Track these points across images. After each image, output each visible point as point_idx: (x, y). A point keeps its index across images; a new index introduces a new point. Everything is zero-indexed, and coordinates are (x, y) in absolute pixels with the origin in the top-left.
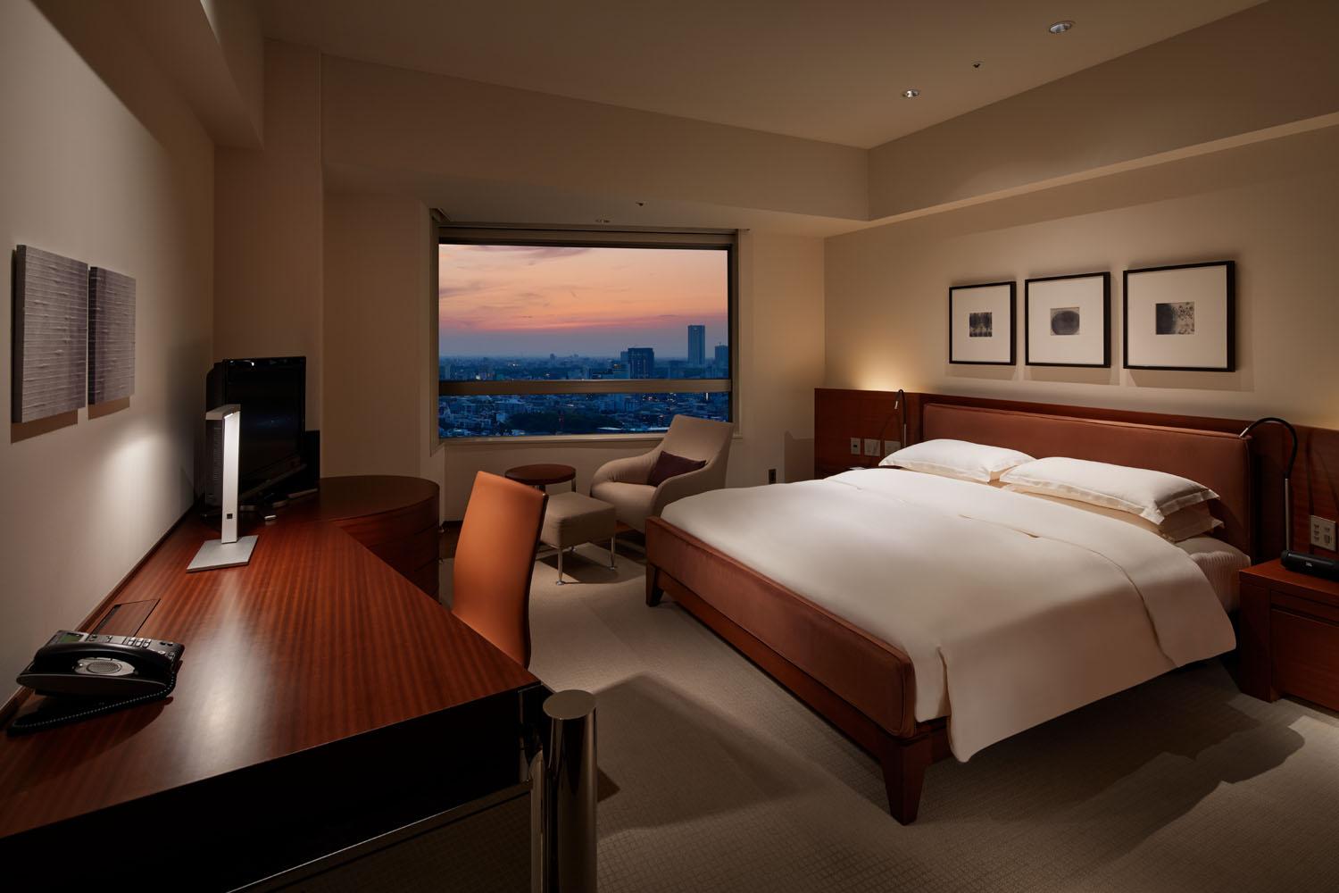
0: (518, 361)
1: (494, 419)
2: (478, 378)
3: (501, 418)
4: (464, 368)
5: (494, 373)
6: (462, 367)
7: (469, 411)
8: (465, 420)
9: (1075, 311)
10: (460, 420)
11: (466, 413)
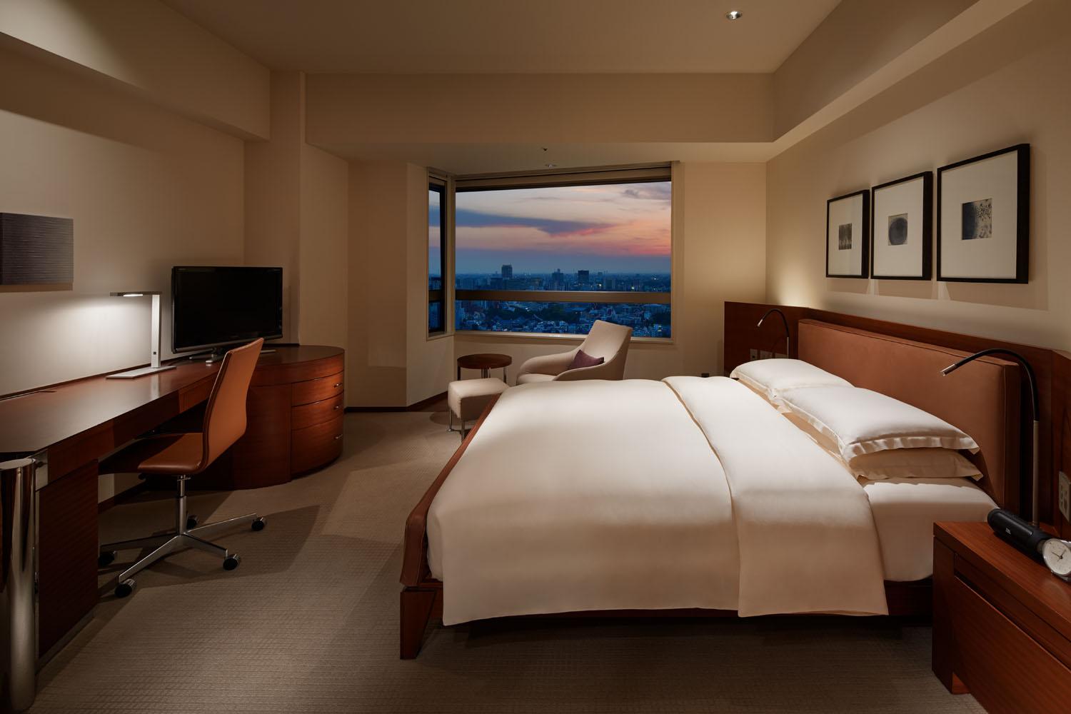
0: (657, 276)
1: (642, 316)
2: (633, 288)
3: (647, 316)
4: (624, 282)
5: (643, 285)
6: (623, 281)
7: (627, 312)
8: (624, 319)
9: (904, 217)
10: (622, 319)
11: (625, 314)
